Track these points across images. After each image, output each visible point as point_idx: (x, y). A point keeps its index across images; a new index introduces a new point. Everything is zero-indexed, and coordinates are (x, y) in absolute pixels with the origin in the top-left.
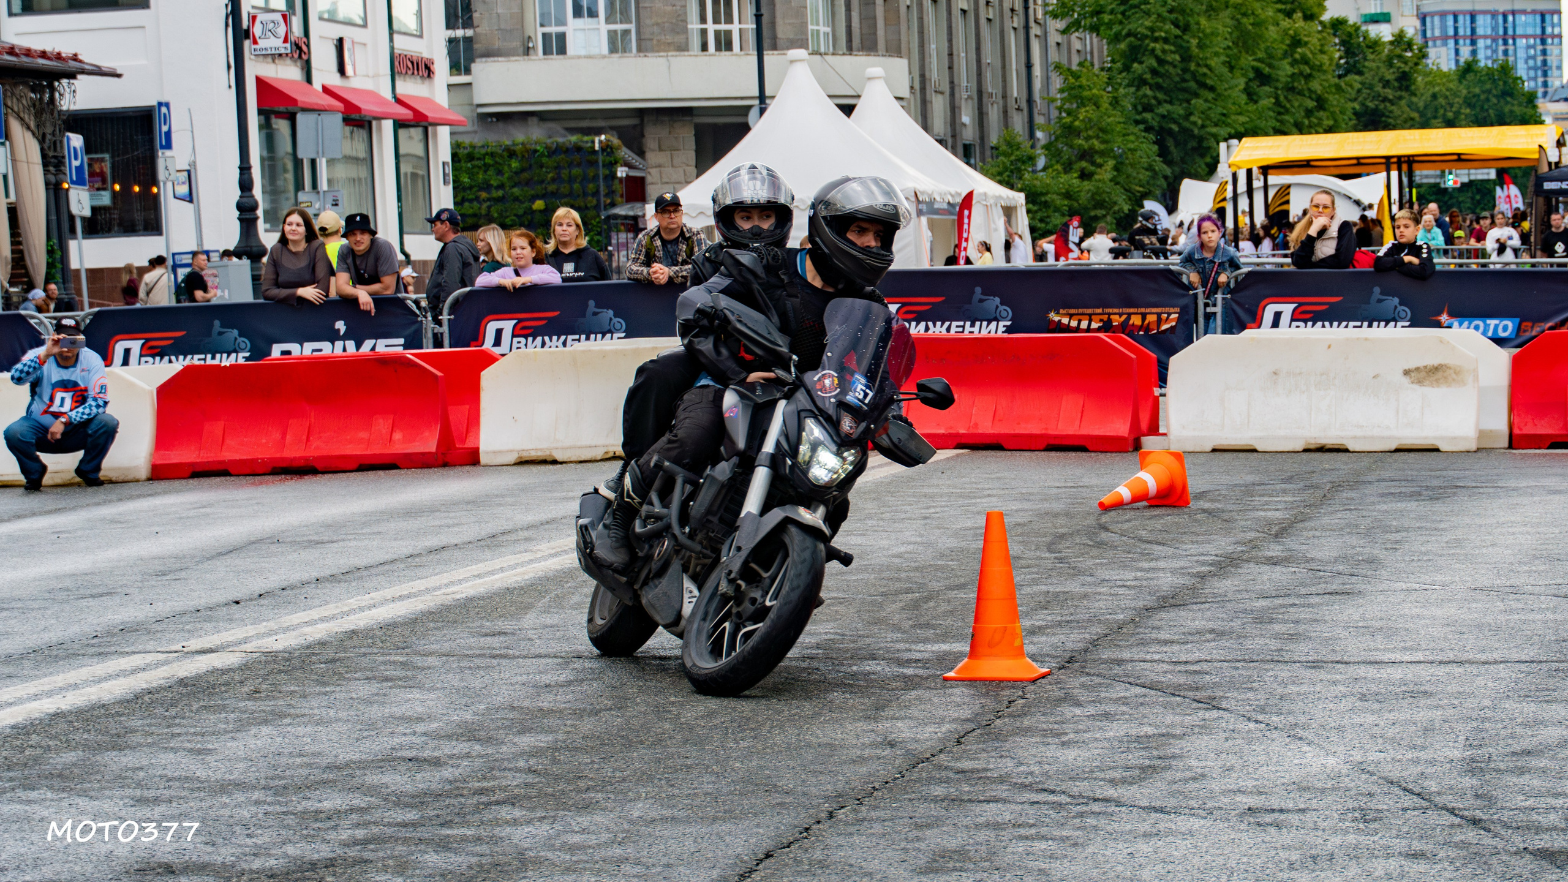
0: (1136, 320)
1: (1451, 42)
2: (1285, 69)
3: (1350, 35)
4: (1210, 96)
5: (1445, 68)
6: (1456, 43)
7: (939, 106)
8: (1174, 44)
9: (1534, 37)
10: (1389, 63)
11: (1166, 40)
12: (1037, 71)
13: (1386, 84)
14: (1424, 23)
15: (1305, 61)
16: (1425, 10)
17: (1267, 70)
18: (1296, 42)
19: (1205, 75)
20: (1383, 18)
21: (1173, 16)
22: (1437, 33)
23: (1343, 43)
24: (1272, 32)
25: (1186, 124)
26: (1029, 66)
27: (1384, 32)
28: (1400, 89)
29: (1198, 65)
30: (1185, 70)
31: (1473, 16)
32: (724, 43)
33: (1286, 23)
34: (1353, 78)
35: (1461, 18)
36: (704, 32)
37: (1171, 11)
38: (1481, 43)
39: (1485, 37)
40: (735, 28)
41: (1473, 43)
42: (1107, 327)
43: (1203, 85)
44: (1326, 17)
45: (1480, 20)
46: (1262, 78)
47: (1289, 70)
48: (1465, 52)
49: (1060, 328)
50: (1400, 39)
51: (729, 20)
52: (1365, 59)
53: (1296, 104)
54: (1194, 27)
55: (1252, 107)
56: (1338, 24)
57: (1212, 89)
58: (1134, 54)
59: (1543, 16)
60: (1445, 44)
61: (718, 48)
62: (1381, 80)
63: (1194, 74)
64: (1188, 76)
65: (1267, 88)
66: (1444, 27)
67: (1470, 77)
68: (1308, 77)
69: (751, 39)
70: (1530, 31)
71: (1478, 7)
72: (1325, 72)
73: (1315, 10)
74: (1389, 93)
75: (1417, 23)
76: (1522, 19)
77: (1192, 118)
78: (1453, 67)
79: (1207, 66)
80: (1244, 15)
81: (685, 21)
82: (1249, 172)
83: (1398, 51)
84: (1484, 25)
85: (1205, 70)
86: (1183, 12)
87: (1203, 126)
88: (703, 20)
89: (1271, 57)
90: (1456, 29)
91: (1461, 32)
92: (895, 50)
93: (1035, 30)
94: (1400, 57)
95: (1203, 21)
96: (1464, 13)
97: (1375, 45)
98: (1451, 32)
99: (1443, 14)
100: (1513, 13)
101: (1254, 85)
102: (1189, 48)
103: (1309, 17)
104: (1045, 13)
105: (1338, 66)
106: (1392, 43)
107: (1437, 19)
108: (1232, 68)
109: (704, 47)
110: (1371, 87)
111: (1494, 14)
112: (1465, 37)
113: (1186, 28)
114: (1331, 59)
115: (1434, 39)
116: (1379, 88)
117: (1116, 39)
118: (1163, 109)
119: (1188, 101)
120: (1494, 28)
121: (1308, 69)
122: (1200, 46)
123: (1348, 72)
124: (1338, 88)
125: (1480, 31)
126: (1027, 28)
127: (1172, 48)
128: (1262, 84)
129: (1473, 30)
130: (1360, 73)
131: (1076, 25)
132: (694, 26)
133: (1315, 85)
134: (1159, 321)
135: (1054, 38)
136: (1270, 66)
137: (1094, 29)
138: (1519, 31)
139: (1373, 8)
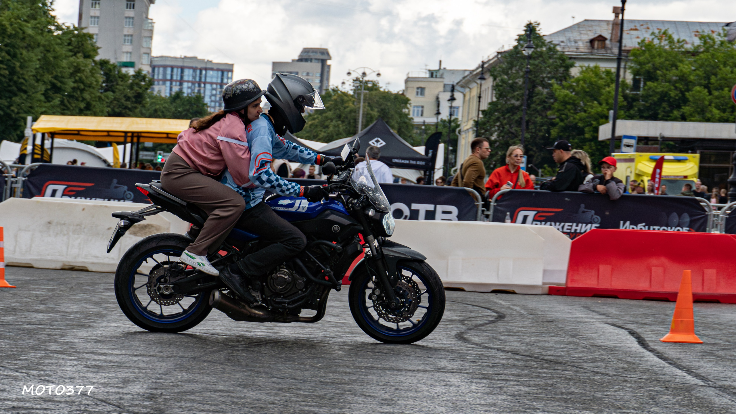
1: (168, 83)
2: (71, 84)
3: (110, 70)
4: (25, 96)
5: (163, 95)
6: (171, 84)
8: (6, 65)
9: (216, 84)
10: (131, 87)
13: (128, 99)
14: (153, 71)
15: (81, 81)
16: (155, 63)
17: (59, 84)
18: (78, 70)
19: (22, 83)
20: (131, 65)
21: (7, 49)
22: (161, 77)
23: (106, 74)
24: (64, 63)
25: (8, 111)
27: (131, 72)
28: (136, 102)
29: (19, 78)
30: (11, 80)
31: (182, 69)
33: (73, 59)
34: (110, 94)
35: (175, 70)
37: (6, 45)
38: (185, 85)
39: (188, 82)
41: (181, 84)
43: (20, 90)
44: (97, 58)
45: (187, 72)
46: (56, 89)
47: (72, 85)
48: (176, 89)
50: (138, 74)
52: (117, 84)
53: (74, 105)
54: (19, 56)
55: (48, 104)
56: (104, 63)
57: (25, 92)
59: (223, 72)
60: (164, 84)
62: (125, 96)
63: (15, 83)
64: (11, 84)
65: (58, 95)
66: (165, 74)
67: (178, 101)
68: (82, 91)
70: (214, 80)
71: (186, 64)
72: (93, 88)
73: (92, 53)
74: (129, 104)
75: (150, 69)
76: (210, 73)
77: (12, 108)
78: (168, 95)
79: (24, 79)
80: (48, 51)
82: (43, 135)
83: (137, 81)
84: (188, 75)
85: (23, 81)
86: (13, 46)
87: (18, 113)
89: (62, 77)
90: (172, 76)
91: (175, 78)
94: (138, 85)
96: (177, 67)
97: (124, 77)
98: (169, 77)
99: (165, 67)
100: (206, 69)
101: (50, 93)
102: (14, 68)
103: (87, 56)
105: (102, 87)
106: (133, 76)
107: (161, 69)
108: (38, 81)
110: (118, 100)
111: (195, 69)
112: (176, 81)
113: (14, 56)
114: (97, 81)
115: (158, 80)
116: (123, 100)
119: (11, 98)
120: (194, 77)
121: (83, 86)
122: (21, 67)
123: (106, 90)
124: (100, 98)
125: (186, 78)
127: (5, 67)
128: (56, 92)
129: (182, 77)
130: (114, 92)
133: (86, 96)
136: (62, 82)
138: (208, 80)
139: (125, 59)
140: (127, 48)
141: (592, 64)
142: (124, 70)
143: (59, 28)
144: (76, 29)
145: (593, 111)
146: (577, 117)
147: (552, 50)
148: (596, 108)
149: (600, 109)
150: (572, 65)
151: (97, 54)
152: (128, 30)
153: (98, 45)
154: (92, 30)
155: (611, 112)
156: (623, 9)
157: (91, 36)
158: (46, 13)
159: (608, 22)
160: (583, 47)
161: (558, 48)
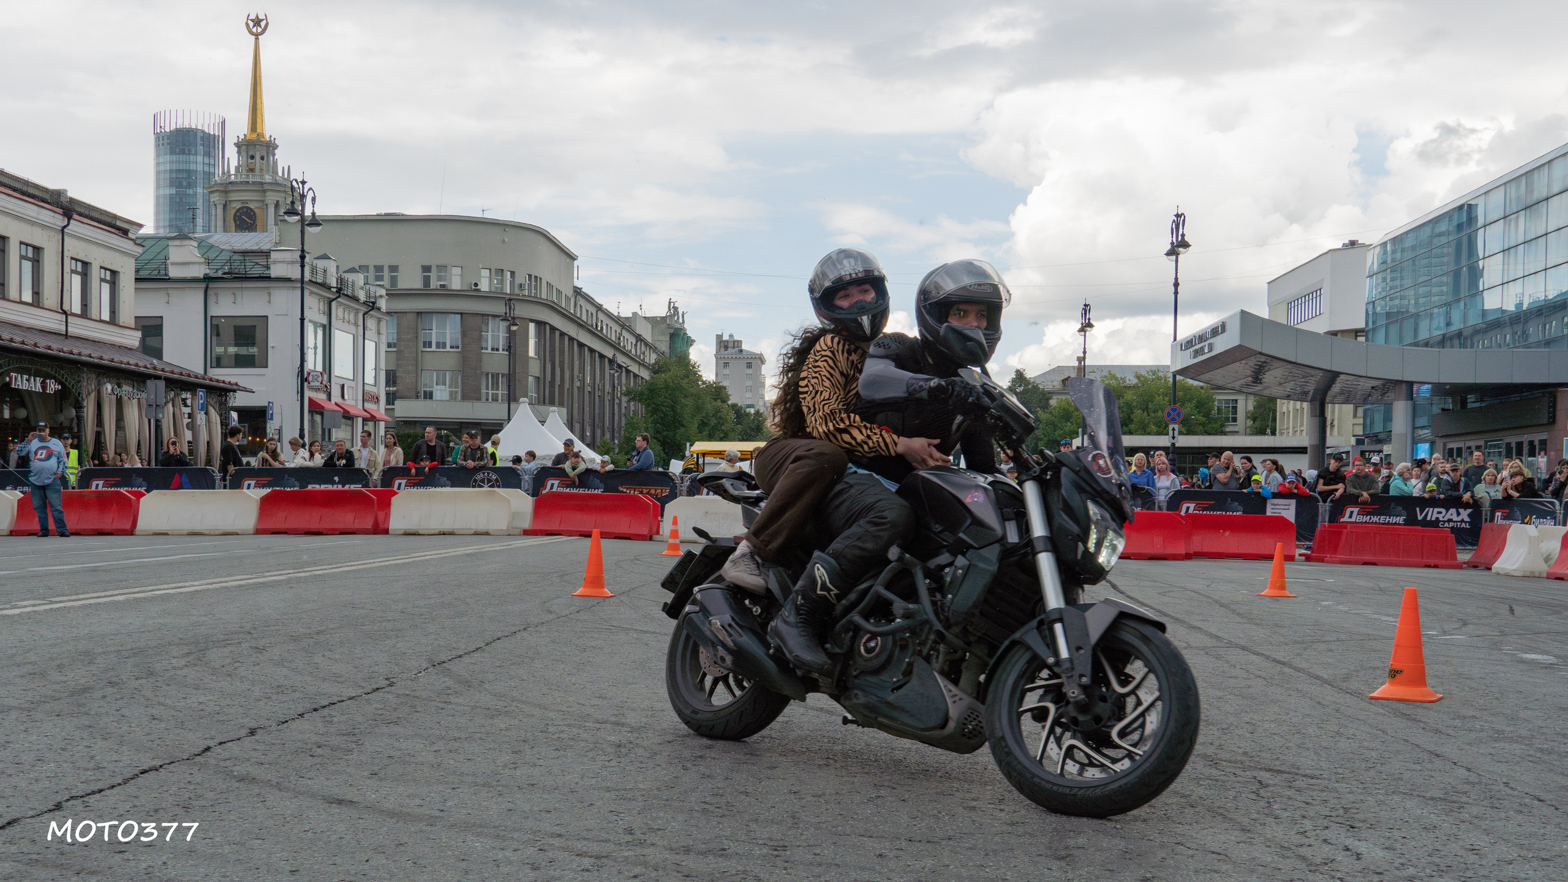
0: (653, 491)
2: (713, 421)
3: (739, 410)
4: (684, 429)
7: (577, 426)
10: (753, 420)
11: (667, 406)
12: (616, 417)
13: (750, 429)
15: (721, 418)
17: (706, 421)
18: (717, 411)
19: (682, 420)
23: (736, 413)
24: (709, 407)
25: (674, 439)
26: (613, 414)
27: (752, 411)
29: (680, 417)
30: (675, 418)
32: (495, 399)
33: (715, 403)
34: (739, 426)
36: (488, 393)
40: (500, 392)
42: (641, 492)
43: (681, 425)
44: (730, 402)
46: (705, 424)
49: (622, 492)
50: (757, 413)
51: (497, 389)
52: (744, 420)
54: (679, 402)
56: (734, 406)
57: (684, 426)
58: (655, 411)
61: (493, 400)
63: (678, 420)
64: (675, 421)
68: (721, 425)
69: (506, 398)
72: (729, 422)
73: (726, 399)
77: (676, 437)
79: (684, 418)
80: (698, 398)
81: (480, 389)
82: (698, 455)
86: (675, 396)
88: (487, 389)
89: (708, 416)
92: (561, 404)
93: (617, 401)
95: (683, 401)
97: (749, 414)
101: (701, 427)
102: (677, 410)
103: (724, 401)
104: (621, 394)
105: (734, 421)
108: (692, 419)
109: (487, 400)
113: (676, 402)
114: (731, 418)
117: (648, 405)
118: (664, 434)
119: (675, 431)
121: (721, 421)
122: (681, 409)
123: (737, 424)
124: (733, 429)
126: (614, 400)
128: (704, 426)
130: (742, 425)
131: (633, 399)
132: (484, 391)
133: (724, 428)
134: (662, 493)
135: (624, 405)
136: (708, 419)
137: (640, 401)
139: (749, 402)
140: (749, 395)
141: (1064, 397)
142: (748, 410)
143: (704, 383)
144: (714, 383)
145: (1067, 429)
146: (1057, 433)
147: (1036, 388)
148: (1068, 427)
149: (1072, 428)
150: (1051, 398)
151: (729, 399)
152: (749, 383)
153: (729, 393)
154: (724, 384)
155: (1080, 430)
156: (1084, 358)
157: (725, 388)
158: (695, 373)
159: (1074, 367)
160: (1057, 385)
161: (1041, 387)
